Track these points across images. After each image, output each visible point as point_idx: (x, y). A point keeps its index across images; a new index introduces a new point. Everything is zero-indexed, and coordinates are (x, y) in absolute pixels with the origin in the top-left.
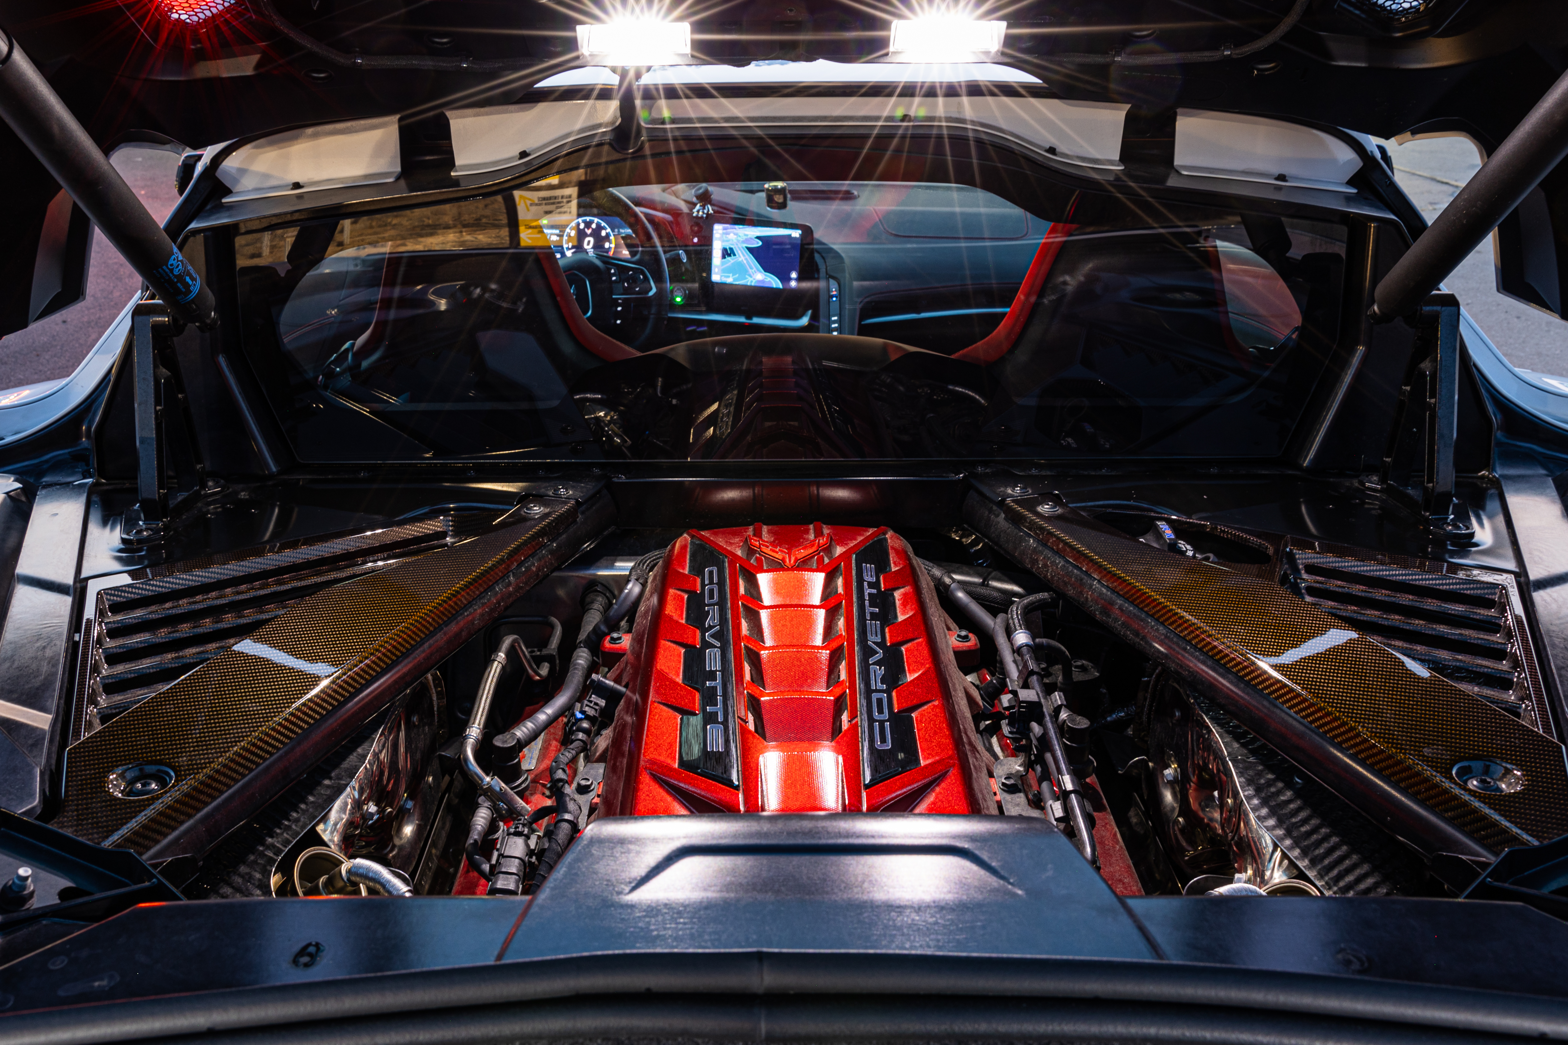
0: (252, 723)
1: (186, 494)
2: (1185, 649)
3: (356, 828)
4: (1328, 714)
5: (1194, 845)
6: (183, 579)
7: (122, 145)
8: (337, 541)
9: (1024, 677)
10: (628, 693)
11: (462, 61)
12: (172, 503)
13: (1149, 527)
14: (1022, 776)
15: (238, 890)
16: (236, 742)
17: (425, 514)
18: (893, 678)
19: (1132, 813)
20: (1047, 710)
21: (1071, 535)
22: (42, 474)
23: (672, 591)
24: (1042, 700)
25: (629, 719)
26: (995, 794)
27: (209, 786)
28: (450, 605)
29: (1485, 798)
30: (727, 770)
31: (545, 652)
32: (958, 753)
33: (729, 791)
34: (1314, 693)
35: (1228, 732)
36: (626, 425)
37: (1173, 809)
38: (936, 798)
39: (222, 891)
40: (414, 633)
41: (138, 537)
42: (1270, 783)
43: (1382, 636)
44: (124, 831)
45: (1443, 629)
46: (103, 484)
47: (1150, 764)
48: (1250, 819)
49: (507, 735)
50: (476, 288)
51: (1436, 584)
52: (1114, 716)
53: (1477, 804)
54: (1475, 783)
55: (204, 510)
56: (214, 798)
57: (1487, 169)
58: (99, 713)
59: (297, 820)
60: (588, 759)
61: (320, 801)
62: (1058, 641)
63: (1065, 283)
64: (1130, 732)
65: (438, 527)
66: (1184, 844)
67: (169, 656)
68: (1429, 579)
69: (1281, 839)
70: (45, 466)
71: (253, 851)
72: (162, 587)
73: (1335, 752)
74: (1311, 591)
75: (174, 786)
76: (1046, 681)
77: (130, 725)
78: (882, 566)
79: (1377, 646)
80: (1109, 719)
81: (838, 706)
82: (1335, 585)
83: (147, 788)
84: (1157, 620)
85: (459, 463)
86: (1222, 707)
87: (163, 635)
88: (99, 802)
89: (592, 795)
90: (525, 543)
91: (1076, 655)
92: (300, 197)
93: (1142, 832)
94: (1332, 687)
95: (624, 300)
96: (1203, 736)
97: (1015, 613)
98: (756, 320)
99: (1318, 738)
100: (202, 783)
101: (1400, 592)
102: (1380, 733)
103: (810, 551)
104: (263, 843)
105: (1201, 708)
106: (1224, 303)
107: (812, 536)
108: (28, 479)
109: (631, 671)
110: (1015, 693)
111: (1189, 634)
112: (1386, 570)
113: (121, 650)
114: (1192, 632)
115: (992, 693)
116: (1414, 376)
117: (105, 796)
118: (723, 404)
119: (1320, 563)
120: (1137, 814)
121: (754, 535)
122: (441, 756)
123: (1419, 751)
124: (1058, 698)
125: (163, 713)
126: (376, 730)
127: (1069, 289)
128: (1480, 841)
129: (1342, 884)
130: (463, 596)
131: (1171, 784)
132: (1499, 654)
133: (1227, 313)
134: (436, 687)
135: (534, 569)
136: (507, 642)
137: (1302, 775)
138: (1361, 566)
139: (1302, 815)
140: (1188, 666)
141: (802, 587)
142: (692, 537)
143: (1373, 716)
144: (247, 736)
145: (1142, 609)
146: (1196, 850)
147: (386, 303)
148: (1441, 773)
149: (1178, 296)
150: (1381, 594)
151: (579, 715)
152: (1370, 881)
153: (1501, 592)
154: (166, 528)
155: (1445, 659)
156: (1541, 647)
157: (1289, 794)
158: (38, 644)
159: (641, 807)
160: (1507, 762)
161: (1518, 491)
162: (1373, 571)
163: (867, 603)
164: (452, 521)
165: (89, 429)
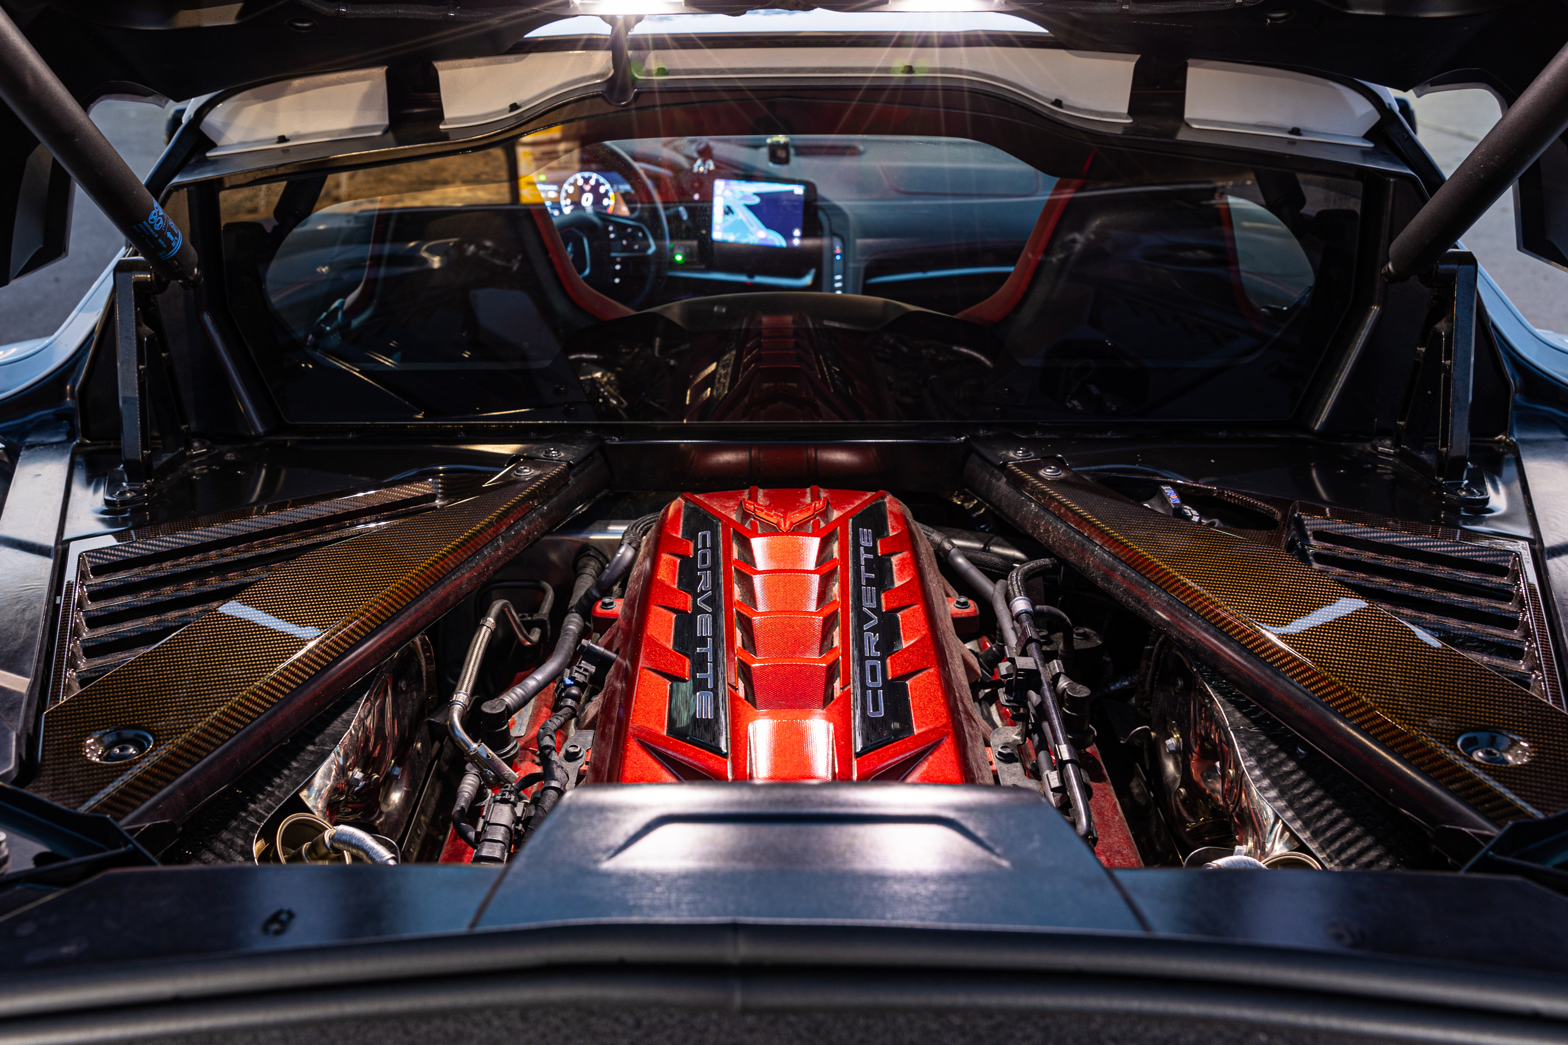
0: (232, 687)
1: (170, 455)
2: (1187, 617)
3: (341, 794)
4: (1331, 683)
5: (1196, 816)
6: (166, 542)
7: (103, 97)
8: (324, 503)
9: (1022, 644)
10: (619, 659)
11: (449, 10)
12: (156, 464)
13: (1154, 491)
14: (1019, 745)
15: (220, 856)
16: (215, 706)
17: (414, 476)
18: (888, 644)
19: (1134, 784)
20: (1045, 677)
21: (1073, 500)
22: (26, 434)
23: (665, 556)
24: (1041, 668)
25: (618, 685)
26: (991, 763)
27: (188, 751)
28: (437, 569)
29: (1490, 770)
30: (716, 737)
31: (536, 617)
32: (953, 722)
33: (717, 759)
34: (1318, 662)
35: (1231, 702)
36: (624, 387)
37: (1175, 779)
38: (929, 767)
39: (203, 857)
40: (399, 596)
41: (122, 498)
42: (1272, 754)
43: (1391, 604)
44: (101, 796)
45: (1455, 597)
46: (88, 445)
47: (1153, 734)
48: (1251, 790)
49: (496, 702)
50: (470, 244)
51: (1447, 551)
52: (1118, 685)
53: (1481, 776)
54: (1480, 754)
55: (189, 471)
56: (194, 764)
57: (1505, 122)
58: (78, 677)
59: (280, 786)
60: (578, 726)
61: (303, 767)
62: (1060, 609)
63: (1074, 241)
64: (1133, 701)
65: (427, 489)
66: (1185, 814)
67: (151, 619)
68: (1440, 546)
69: (1282, 811)
70: (29, 426)
71: (235, 817)
72: (145, 549)
73: (1338, 722)
74: (1319, 557)
75: (152, 751)
76: (1045, 648)
77: (109, 689)
78: (879, 531)
79: (1384, 614)
80: (1112, 688)
81: (831, 672)
82: (1343, 551)
83: (125, 752)
84: (1160, 586)
85: (449, 424)
86: (1224, 676)
87: (144, 597)
88: (76, 767)
89: (580, 762)
90: (514, 506)
91: (1078, 623)
92: (285, 150)
93: (1144, 803)
94: (1336, 656)
95: (623, 258)
96: (1205, 705)
97: (1015, 577)
98: (759, 279)
99: (1321, 708)
100: (180, 748)
101: (1411, 559)
102: (1385, 703)
103: (806, 515)
104: (245, 809)
105: (1203, 677)
106: (1235, 262)
107: (808, 500)
108: (11, 440)
109: (622, 637)
110: (1012, 660)
111: (1191, 601)
112: (1396, 537)
113: (103, 613)
114: (1195, 599)
115: (991, 661)
116: (1430, 337)
117: (82, 761)
118: (721, 364)
119: (1329, 529)
120: (1139, 785)
121: (750, 499)
122: (430, 722)
123: (1424, 722)
124: (1056, 666)
125: (142, 677)
126: (361, 696)
127: (1078, 247)
128: (1483, 814)
129: (1344, 857)
130: (450, 559)
131: (1174, 754)
132: (1511, 623)
133: (1238, 272)
134: (424, 652)
135: (524, 533)
136: (497, 606)
137: (1305, 746)
138: (1370, 532)
139: (1305, 786)
140: (1190, 634)
141: (798, 553)
142: (686, 500)
143: (1378, 685)
144: (227, 701)
145: (1144, 576)
146: (1197, 821)
147: (376, 260)
148: (1446, 744)
149: (1190, 254)
150: (1390, 561)
151: (568, 681)
152: (1373, 854)
153: (1514, 559)
154: (150, 490)
155: (1454, 628)
156: (1554, 616)
157: (1291, 765)
158: (18, 607)
159: (628, 774)
160: (1514, 734)
161: (1535, 456)
162: (1383, 537)
163: (863, 568)
164: (441, 483)
165: (73, 388)
